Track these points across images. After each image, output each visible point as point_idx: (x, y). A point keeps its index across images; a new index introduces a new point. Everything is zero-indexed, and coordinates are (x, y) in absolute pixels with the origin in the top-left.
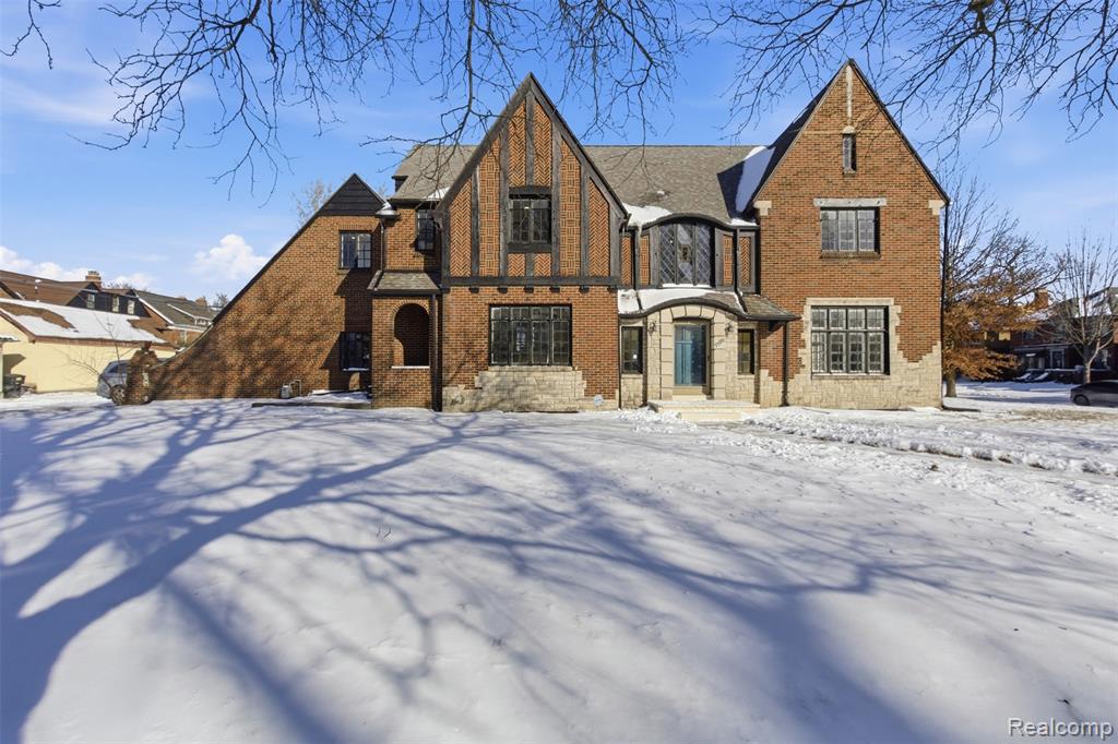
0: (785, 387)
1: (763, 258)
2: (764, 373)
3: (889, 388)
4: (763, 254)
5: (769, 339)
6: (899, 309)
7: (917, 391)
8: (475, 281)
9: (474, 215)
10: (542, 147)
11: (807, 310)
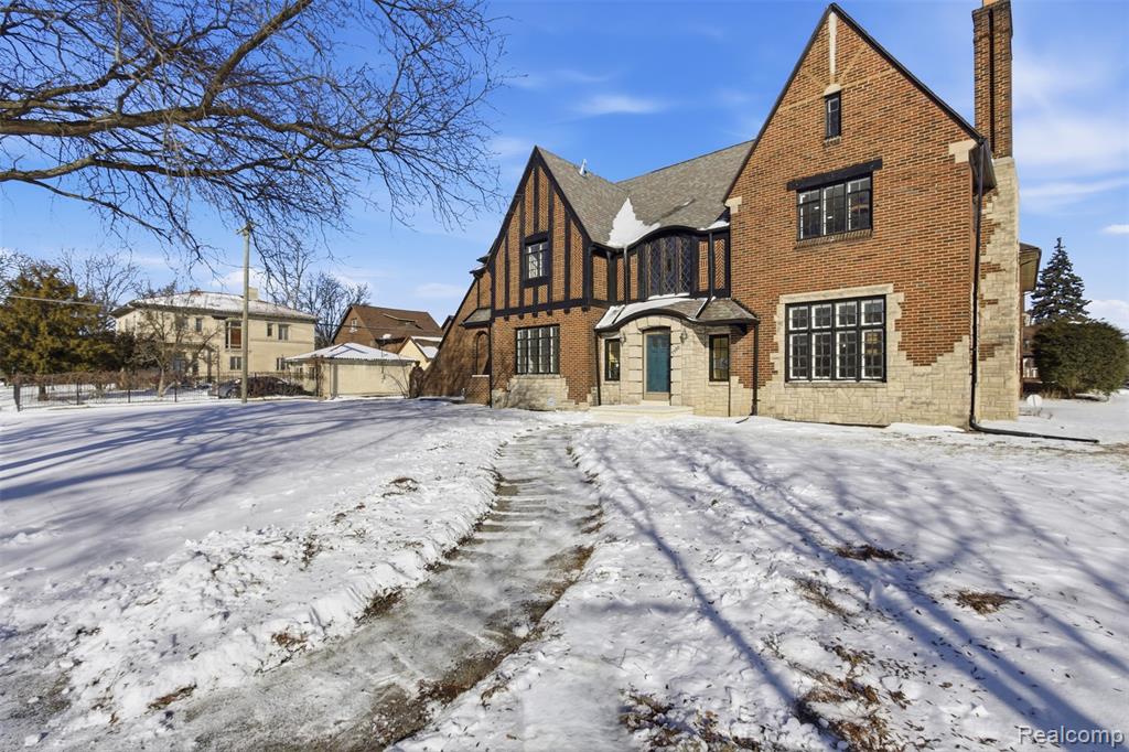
0: (755, 395)
1: (733, 259)
2: (734, 379)
3: (885, 399)
4: (733, 253)
5: (740, 343)
6: (901, 297)
7: (928, 404)
8: (507, 312)
9: (507, 263)
10: (544, 202)
11: (781, 309)
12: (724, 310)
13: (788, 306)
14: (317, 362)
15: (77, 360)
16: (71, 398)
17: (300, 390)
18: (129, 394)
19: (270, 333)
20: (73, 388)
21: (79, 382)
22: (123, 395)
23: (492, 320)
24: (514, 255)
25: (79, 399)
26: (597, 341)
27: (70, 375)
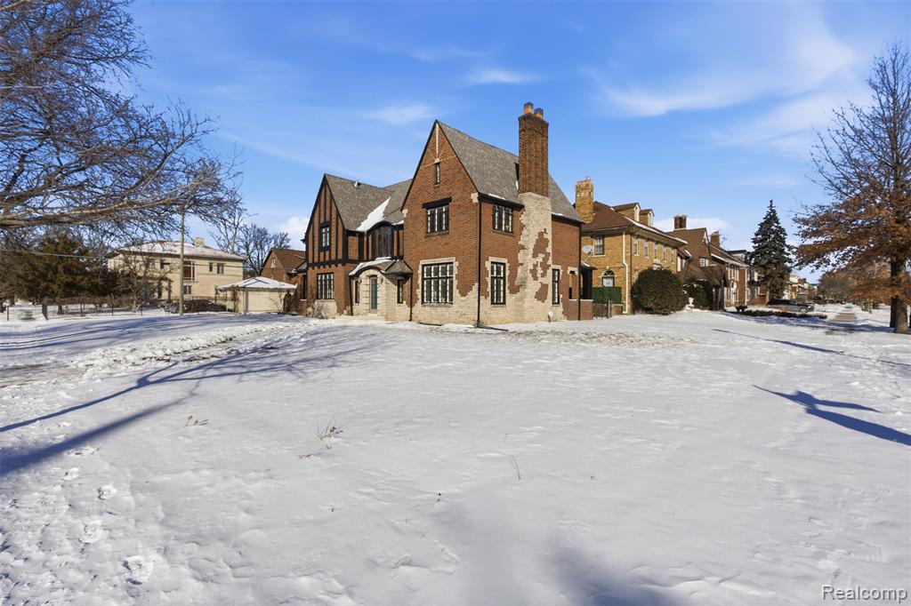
0: (411, 310)
1: (404, 241)
2: (404, 303)
3: (453, 312)
4: (405, 238)
5: (406, 284)
6: (457, 263)
7: (465, 315)
8: (313, 265)
9: (313, 237)
10: (328, 205)
11: (420, 267)
12: (399, 267)
13: (423, 266)
14: (235, 290)
15: (81, 289)
16: (78, 313)
17: (223, 308)
18: (112, 311)
19: (211, 270)
20: (79, 306)
21: (82, 302)
22: (109, 311)
23: (307, 268)
24: (316, 233)
25: (82, 313)
26: (350, 282)
27: (77, 298)
